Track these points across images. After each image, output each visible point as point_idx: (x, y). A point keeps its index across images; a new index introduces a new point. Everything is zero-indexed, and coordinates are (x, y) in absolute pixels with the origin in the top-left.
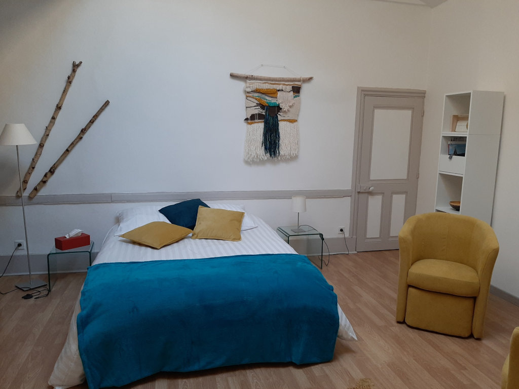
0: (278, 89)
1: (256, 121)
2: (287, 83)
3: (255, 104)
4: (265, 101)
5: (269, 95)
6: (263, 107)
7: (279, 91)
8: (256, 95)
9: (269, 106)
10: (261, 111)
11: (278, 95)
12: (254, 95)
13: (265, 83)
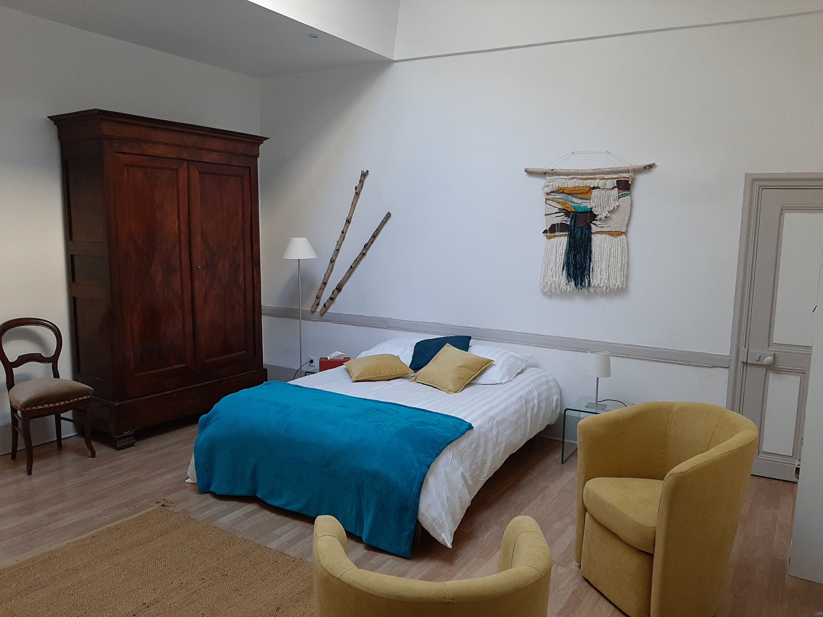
0: (592, 186)
1: (557, 234)
2: (606, 177)
3: (557, 210)
4: (572, 204)
5: (578, 196)
6: (567, 214)
7: (594, 188)
8: (558, 196)
9: (576, 212)
10: (566, 219)
11: (593, 195)
12: (556, 197)
13: (574, 178)
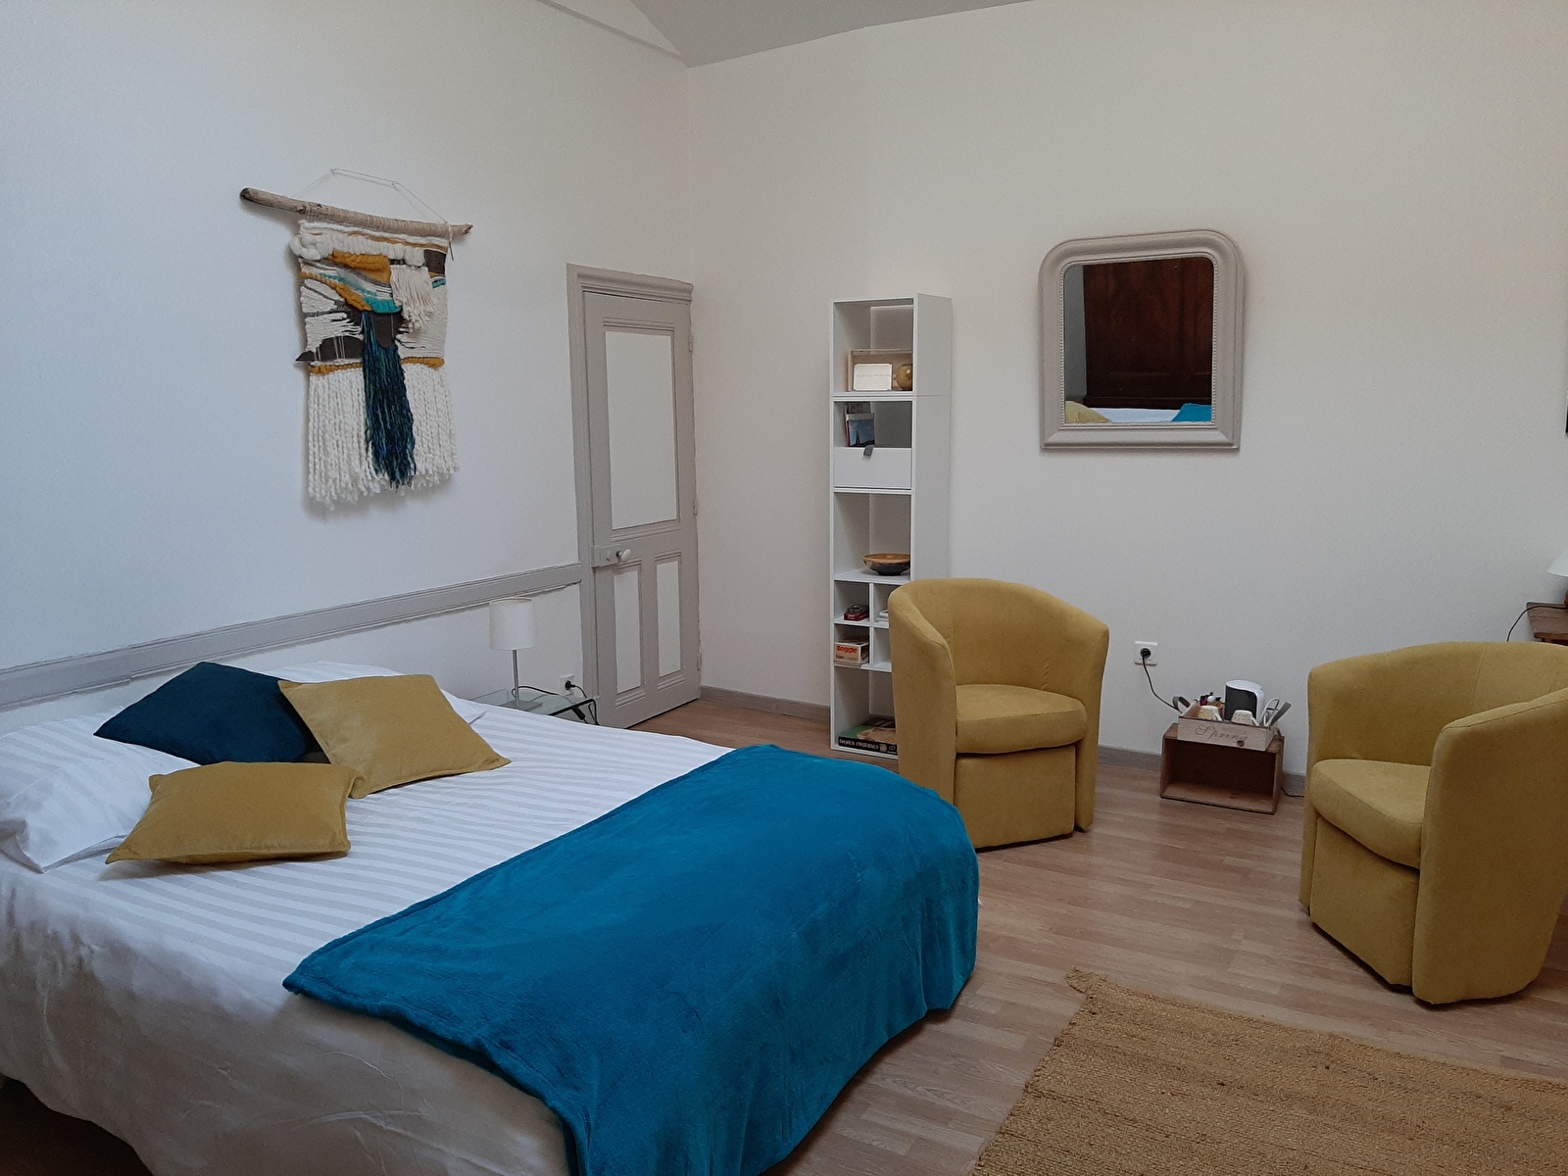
0: (392, 256)
1: (339, 361)
2: (411, 239)
3: (332, 306)
4: (359, 293)
5: (372, 276)
6: (353, 312)
7: (393, 262)
8: (332, 272)
9: (373, 312)
10: (350, 327)
11: (394, 278)
12: (327, 273)
13: (355, 233)
